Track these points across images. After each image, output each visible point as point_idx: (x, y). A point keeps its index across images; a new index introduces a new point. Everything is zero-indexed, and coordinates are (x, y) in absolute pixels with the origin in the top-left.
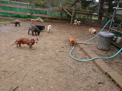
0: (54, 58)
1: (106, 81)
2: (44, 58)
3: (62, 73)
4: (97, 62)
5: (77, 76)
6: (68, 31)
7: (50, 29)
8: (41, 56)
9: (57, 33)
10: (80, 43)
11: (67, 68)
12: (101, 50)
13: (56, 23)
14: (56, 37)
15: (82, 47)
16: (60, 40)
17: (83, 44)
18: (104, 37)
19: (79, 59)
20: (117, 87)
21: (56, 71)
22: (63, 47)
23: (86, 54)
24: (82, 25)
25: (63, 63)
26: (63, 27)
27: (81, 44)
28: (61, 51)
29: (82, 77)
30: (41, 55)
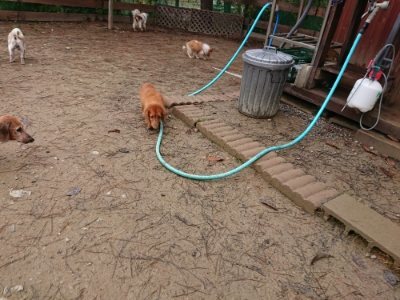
0: (94, 197)
1: (330, 241)
2: (40, 211)
3: (159, 265)
4: (269, 171)
5: (226, 254)
6: (109, 58)
7: (17, 47)
8: (16, 200)
9: (66, 69)
10: (179, 102)
11: (170, 233)
12: (255, 117)
13: (47, 26)
14: (65, 88)
15: (195, 120)
16: (87, 97)
17: (189, 104)
18: (261, 69)
19: (201, 173)
20: (374, 257)
21: (127, 263)
22: (117, 131)
23: (217, 143)
24: (153, 31)
25: (143, 208)
26: (82, 41)
27: (182, 104)
28: (113, 148)
29: (246, 253)
30: (16, 194)
